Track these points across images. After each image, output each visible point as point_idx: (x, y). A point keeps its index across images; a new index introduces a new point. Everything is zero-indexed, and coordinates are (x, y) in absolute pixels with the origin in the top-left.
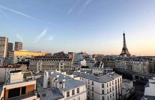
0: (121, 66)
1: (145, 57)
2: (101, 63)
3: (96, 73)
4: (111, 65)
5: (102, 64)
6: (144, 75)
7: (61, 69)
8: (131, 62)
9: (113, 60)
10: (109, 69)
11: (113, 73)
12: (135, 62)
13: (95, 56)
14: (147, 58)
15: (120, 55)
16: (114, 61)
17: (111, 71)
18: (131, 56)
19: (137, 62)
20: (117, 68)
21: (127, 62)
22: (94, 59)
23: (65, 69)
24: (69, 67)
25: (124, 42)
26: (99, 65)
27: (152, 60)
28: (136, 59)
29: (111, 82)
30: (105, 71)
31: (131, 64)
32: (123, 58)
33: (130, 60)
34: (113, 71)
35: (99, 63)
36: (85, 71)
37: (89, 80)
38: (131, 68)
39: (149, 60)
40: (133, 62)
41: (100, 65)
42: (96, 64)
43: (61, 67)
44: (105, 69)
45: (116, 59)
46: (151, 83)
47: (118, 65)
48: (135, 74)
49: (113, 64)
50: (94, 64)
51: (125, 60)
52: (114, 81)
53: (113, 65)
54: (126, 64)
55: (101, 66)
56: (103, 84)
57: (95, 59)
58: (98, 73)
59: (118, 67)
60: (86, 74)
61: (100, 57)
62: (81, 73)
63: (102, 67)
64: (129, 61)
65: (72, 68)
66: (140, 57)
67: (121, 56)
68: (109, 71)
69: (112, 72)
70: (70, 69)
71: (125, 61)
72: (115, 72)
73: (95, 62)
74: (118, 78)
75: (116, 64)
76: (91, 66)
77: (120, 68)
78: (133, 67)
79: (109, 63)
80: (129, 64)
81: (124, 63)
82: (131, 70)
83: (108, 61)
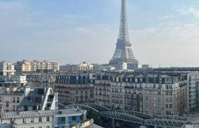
0: (111, 99)
1: (172, 69)
2: (48, 93)
4: (82, 97)
5: (51, 97)
6: (168, 120)
8: (138, 85)
9: (89, 82)
10: (75, 112)
11: (87, 123)
12: (149, 85)
13: (24, 69)
14: (176, 72)
15: (108, 63)
16: (92, 85)
17: (81, 117)
18: (140, 66)
19: (152, 85)
20: (98, 108)
21: (128, 84)
22: (23, 79)
25: (123, 21)
26: (40, 101)
27: (185, 78)
28: (151, 76)
30: (63, 119)
31: (138, 92)
32: (118, 74)
33: (136, 80)
34: (89, 118)
35: (41, 92)
38: (138, 105)
39: (179, 80)
41: (46, 102)
42: (29, 98)
44: (61, 113)
45: (99, 78)
47: (102, 98)
48: (146, 120)
49: (89, 95)
50: (21, 98)
51: (124, 80)
53: (86, 97)
54: (123, 91)
55: (49, 105)
57: (25, 77)
59: (101, 104)
61: (46, 71)
63: (53, 107)
64: (133, 81)
66: (160, 71)
67: (113, 68)
68: (74, 118)
69: (86, 121)
71: (124, 84)
72: (92, 120)
73: (28, 90)
75: (96, 94)
76: (7, 106)
77: (109, 107)
78: (142, 99)
79: (75, 92)
80: (132, 91)
81: (119, 90)
82: (138, 110)
83: (72, 86)
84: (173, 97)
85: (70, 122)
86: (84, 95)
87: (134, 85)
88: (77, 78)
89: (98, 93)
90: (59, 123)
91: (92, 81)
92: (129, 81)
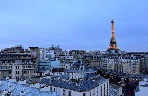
0: (107, 66)
1: (136, 53)
2: (82, 63)
3: (74, 78)
5: (83, 65)
6: (134, 76)
7: (17, 75)
8: (120, 60)
11: (98, 76)
12: (125, 60)
14: (138, 54)
17: (95, 73)
19: (127, 60)
20: (102, 69)
23: (25, 75)
24: (31, 72)
26: (78, 66)
27: (143, 57)
28: (126, 56)
29: (96, 89)
30: (88, 74)
31: (120, 63)
32: (110, 56)
33: (119, 58)
34: (98, 74)
35: (79, 62)
36: (58, 77)
37: (64, 90)
38: (120, 69)
39: (140, 58)
40: (123, 60)
41: (81, 66)
42: (74, 65)
43: (16, 73)
44: (87, 71)
45: (102, 57)
46: (142, 86)
48: (124, 76)
49: (98, 64)
50: (72, 65)
51: (113, 58)
52: (99, 87)
54: (113, 62)
55: (82, 68)
56: (85, 93)
58: (77, 78)
60: (60, 81)
62: (52, 80)
63: (84, 69)
65: (36, 73)
66: (130, 54)
68: (92, 73)
70: (33, 75)
71: (113, 60)
72: (100, 75)
73: (74, 62)
74: (104, 84)
75: (101, 64)
76: (67, 67)
77: (107, 69)
78: (122, 66)
79: (92, 63)
80: (117, 63)
81: (111, 62)
82: (120, 71)
83: (91, 60)
84: (137, 65)
85: (91, 75)
86: (96, 64)
87: (118, 60)
88: (93, 57)
89: (102, 63)
90: (86, 75)
91: (99, 58)
92: (116, 58)
